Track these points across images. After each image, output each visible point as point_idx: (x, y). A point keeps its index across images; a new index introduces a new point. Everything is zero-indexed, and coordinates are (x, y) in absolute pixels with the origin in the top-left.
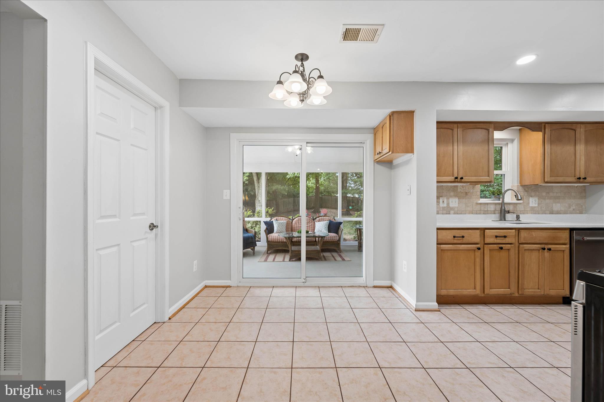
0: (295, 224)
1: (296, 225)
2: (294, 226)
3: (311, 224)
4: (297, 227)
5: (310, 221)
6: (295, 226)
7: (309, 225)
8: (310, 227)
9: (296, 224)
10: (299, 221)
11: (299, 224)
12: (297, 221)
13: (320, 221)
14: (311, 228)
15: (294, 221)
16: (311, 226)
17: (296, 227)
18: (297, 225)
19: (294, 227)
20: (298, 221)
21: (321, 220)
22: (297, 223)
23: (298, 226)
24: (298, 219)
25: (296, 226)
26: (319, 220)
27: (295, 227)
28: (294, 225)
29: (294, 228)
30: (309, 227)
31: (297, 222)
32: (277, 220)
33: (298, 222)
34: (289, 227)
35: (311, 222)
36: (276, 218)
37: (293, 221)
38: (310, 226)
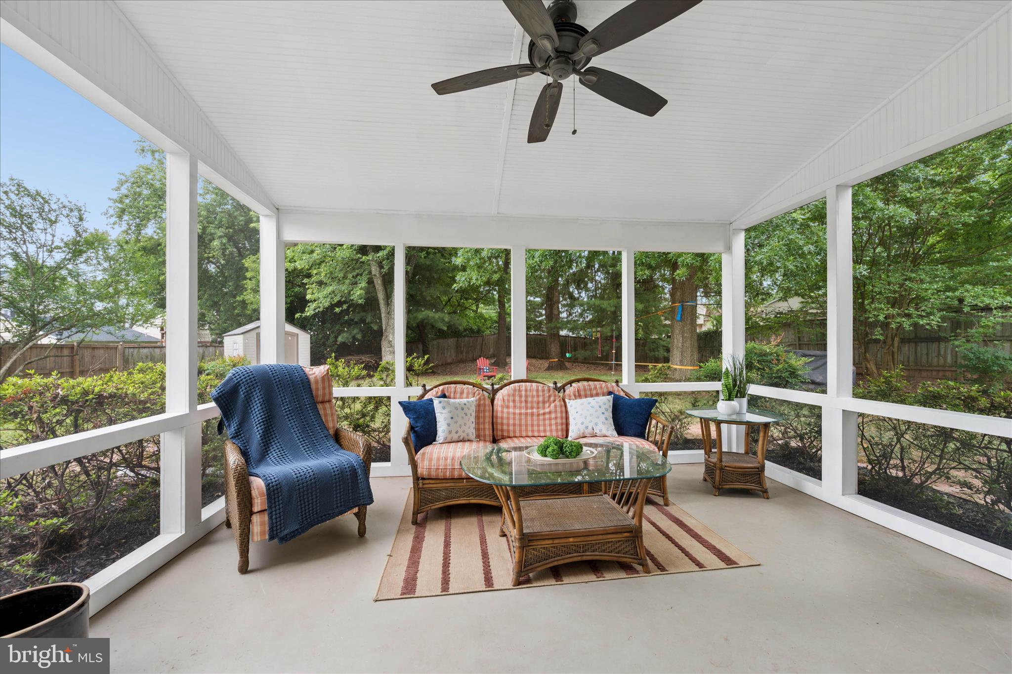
0: (502, 407)
1: (505, 410)
2: (499, 415)
3: (553, 405)
4: (511, 416)
5: (550, 397)
6: (502, 412)
7: (547, 410)
8: (553, 416)
9: (508, 407)
10: (517, 398)
11: (515, 407)
12: (511, 398)
13: (580, 396)
14: (556, 418)
15: (499, 396)
16: (556, 412)
17: (508, 418)
18: (511, 410)
19: (502, 418)
20: (514, 395)
21: (582, 393)
22: (511, 404)
23: (514, 414)
24: (511, 392)
25: (508, 413)
26: (577, 394)
27: (505, 415)
28: (500, 409)
29: (499, 421)
30: (547, 416)
31: (508, 401)
32: (444, 396)
33: (514, 401)
34: (484, 417)
35: (552, 399)
36: (443, 390)
37: (494, 395)
38: (550, 413)
